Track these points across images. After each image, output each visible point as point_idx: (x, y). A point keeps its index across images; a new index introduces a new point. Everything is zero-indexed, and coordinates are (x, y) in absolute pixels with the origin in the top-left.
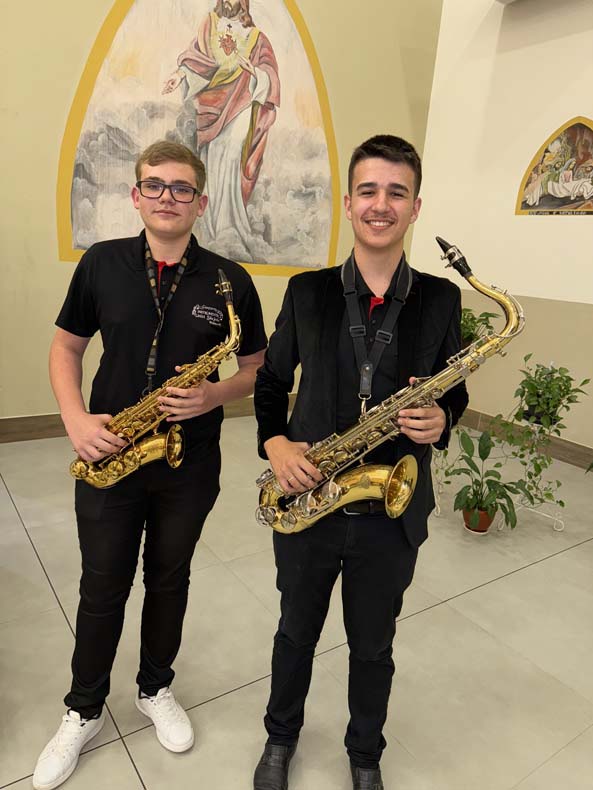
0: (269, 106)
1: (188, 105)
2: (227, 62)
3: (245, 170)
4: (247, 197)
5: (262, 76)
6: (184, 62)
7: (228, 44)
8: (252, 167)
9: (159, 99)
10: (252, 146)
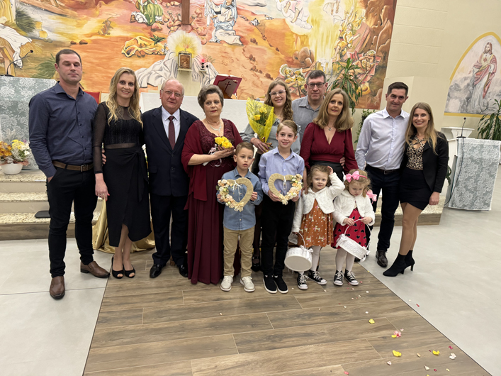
0: (493, 73)
1: (473, 76)
2: (484, 64)
3: (484, 90)
4: (484, 97)
5: (493, 66)
6: (474, 66)
7: (485, 60)
8: (486, 89)
9: (467, 76)
10: (487, 84)
